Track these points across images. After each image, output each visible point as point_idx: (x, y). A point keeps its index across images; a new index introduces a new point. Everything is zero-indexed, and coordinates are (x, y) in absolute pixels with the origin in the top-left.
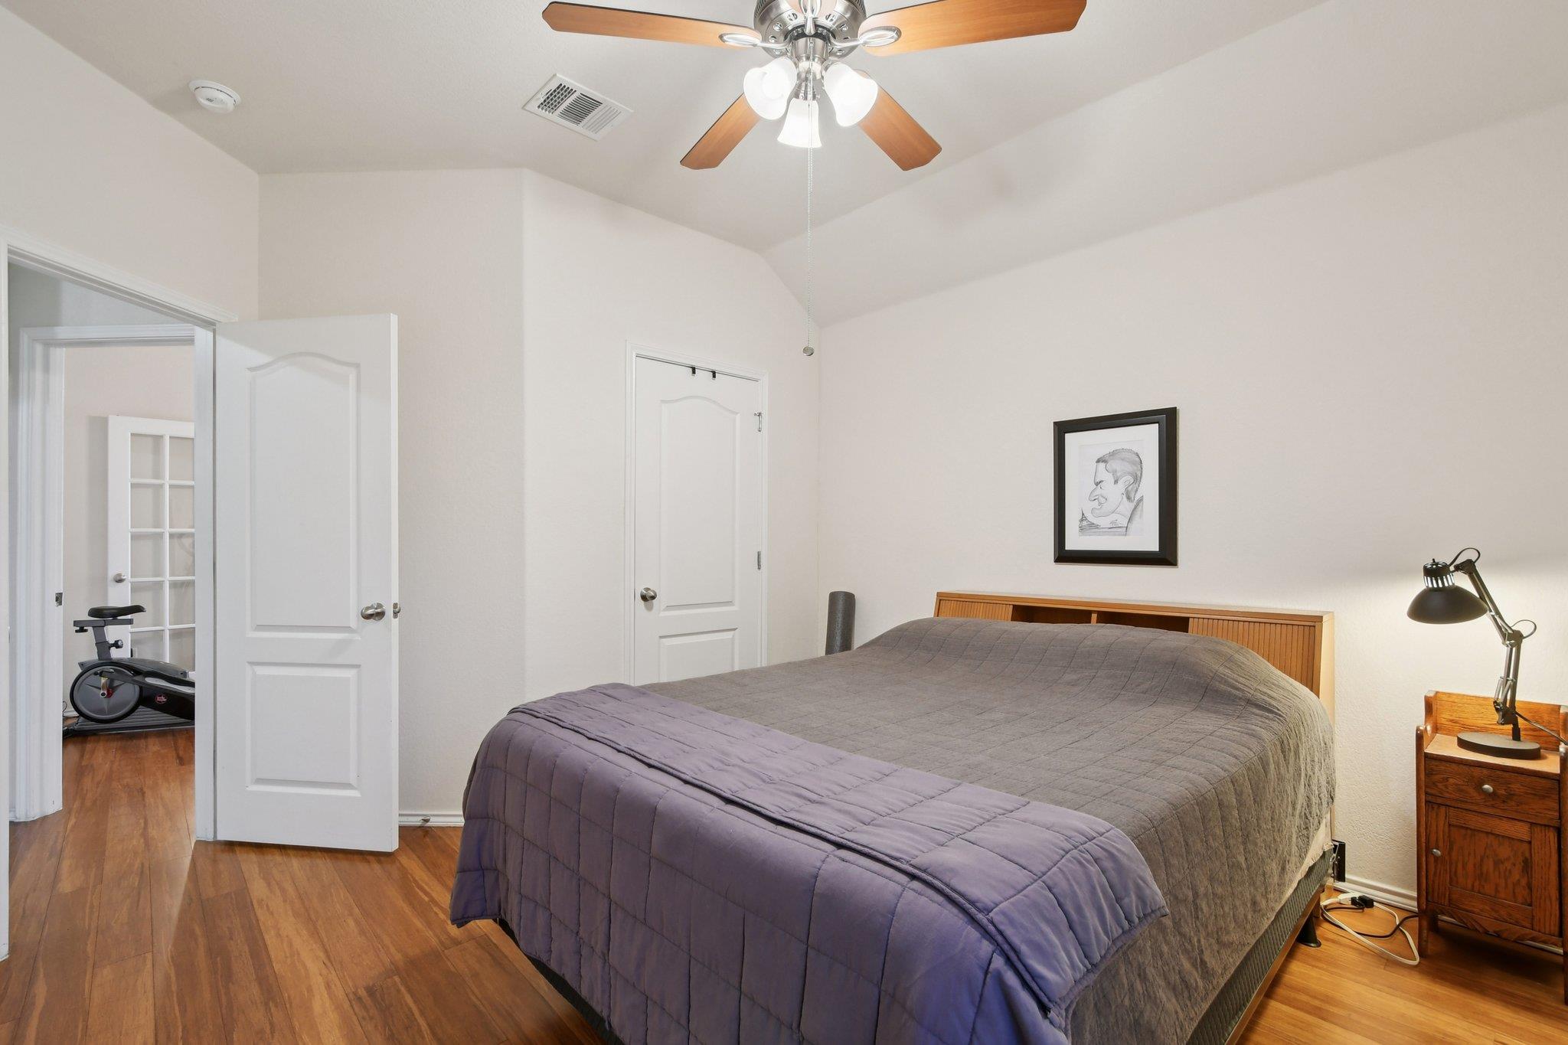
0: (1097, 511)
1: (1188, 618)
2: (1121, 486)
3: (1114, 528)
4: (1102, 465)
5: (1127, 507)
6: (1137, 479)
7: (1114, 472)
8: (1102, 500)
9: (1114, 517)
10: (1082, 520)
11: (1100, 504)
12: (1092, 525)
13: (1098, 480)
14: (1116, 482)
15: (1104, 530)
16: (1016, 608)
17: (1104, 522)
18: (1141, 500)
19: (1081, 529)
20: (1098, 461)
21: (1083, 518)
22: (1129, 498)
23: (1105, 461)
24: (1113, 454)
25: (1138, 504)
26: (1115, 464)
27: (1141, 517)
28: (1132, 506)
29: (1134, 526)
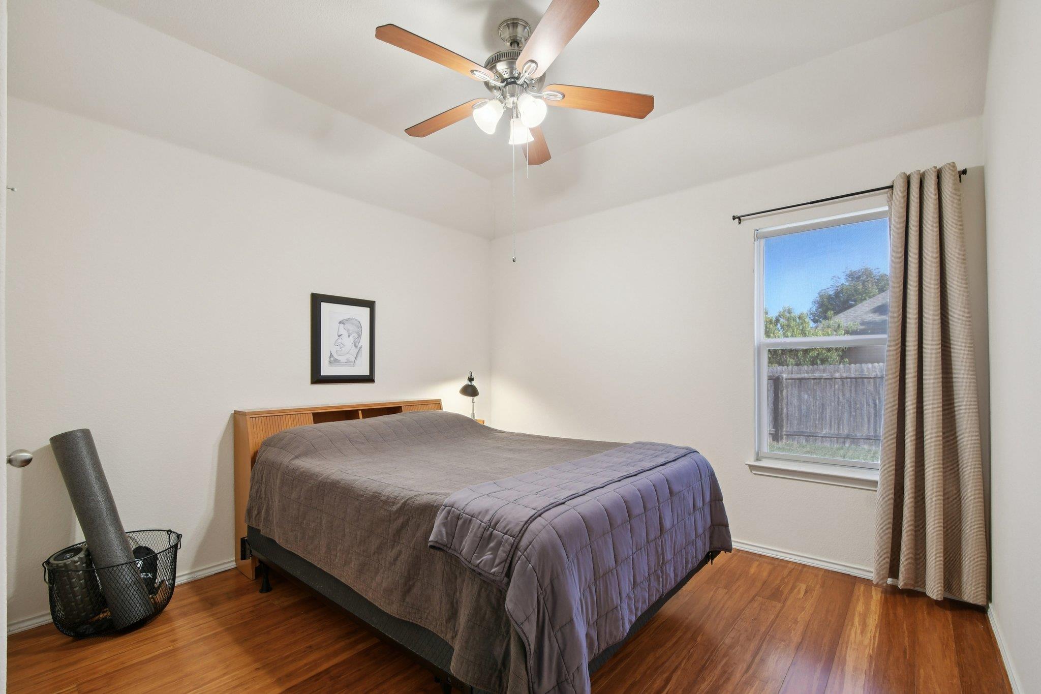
0: (339, 352)
1: (401, 407)
2: (351, 339)
3: (348, 362)
4: (342, 325)
5: (355, 350)
6: (359, 336)
7: (348, 331)
8: (342, 346)
9: (348, 356)
10: (330, 357)
11: (341, 348)
12: (336, 360)
13: (340, 334)
14: (349, 336)
15: (343, 363)
16: (314, 414)
17: (343, 359)
18: (361, 347)
19: (330, 362)
20: (340, 323)
21: (331, 356)
22: (355, 346)
23: (343, 323)
24: (348, 320)
25: (360, 349)
26: (348, 326)
27: (361, 357)
28: (356, 350)
29: (357, 361)
